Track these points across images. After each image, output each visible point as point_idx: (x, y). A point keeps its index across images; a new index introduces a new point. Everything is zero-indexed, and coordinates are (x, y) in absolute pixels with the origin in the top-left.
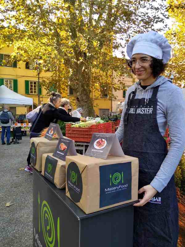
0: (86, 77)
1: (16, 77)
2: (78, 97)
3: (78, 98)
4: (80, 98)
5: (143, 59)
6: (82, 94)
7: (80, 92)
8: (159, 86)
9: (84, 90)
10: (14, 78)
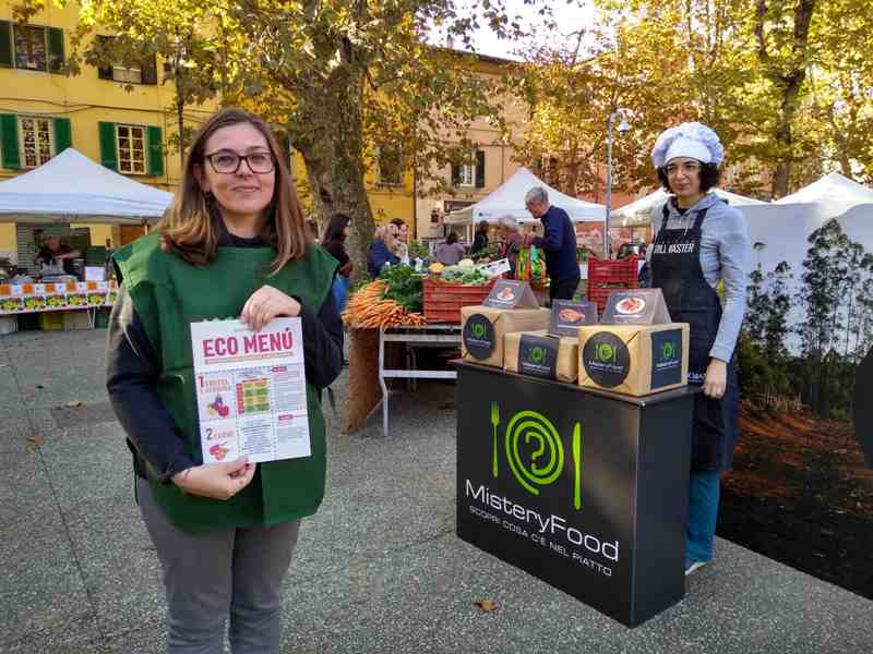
0: (348, 118)
1: (62, 110)
2: (326, 188)
3: (324, 193)
4: (332, 193)
5: (688, 165)
6: (337, 178)
7: (333, 171)
8: (706, 209)
9: (346, 164)
10: (56, 111)
